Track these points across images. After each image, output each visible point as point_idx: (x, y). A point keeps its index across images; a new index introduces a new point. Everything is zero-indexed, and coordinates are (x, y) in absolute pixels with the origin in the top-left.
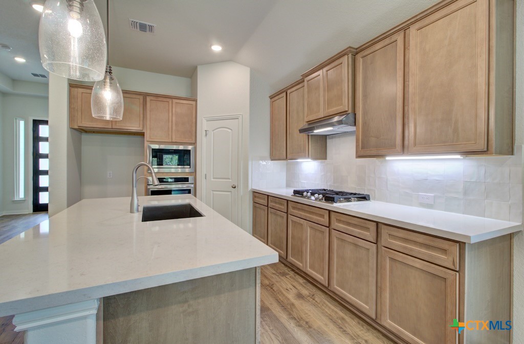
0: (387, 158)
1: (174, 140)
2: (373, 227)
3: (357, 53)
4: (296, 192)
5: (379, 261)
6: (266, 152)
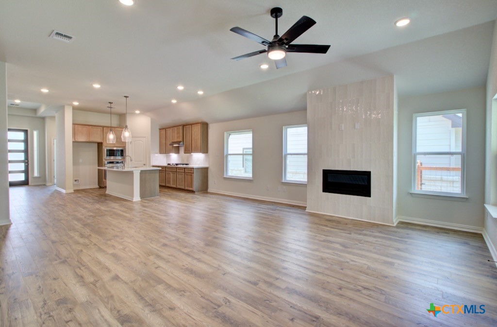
1: (116, 146)
3: (183, 126)
4: (168, 164)
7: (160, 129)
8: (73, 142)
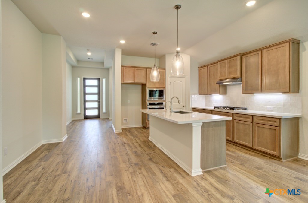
0: (255, 94)
1: (157, 87)
2: (251, 117)
3: (243, 55)
4: (215, 108)
5: (253, 128)
6: (197, 92)
7: (199, 68)
8: (122, 84)
